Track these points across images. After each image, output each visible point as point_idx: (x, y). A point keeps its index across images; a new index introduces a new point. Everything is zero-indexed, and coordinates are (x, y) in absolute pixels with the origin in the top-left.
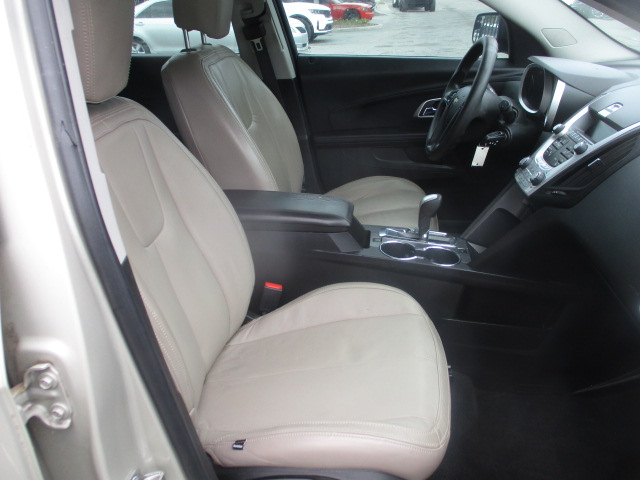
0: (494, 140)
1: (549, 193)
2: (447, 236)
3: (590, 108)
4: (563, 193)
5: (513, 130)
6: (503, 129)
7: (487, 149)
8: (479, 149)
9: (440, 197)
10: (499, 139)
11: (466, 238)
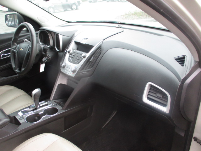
0: (45, 61)
1: (81, 74)
2: (45, 102)
3: (74, 41)
4: (86, 72)
5: (49, 55)
6: (46, 56)
7: (44, 65)
8: (41, 65)
9: (40, 90)
10: (47, 60)
11: (52, 99)
